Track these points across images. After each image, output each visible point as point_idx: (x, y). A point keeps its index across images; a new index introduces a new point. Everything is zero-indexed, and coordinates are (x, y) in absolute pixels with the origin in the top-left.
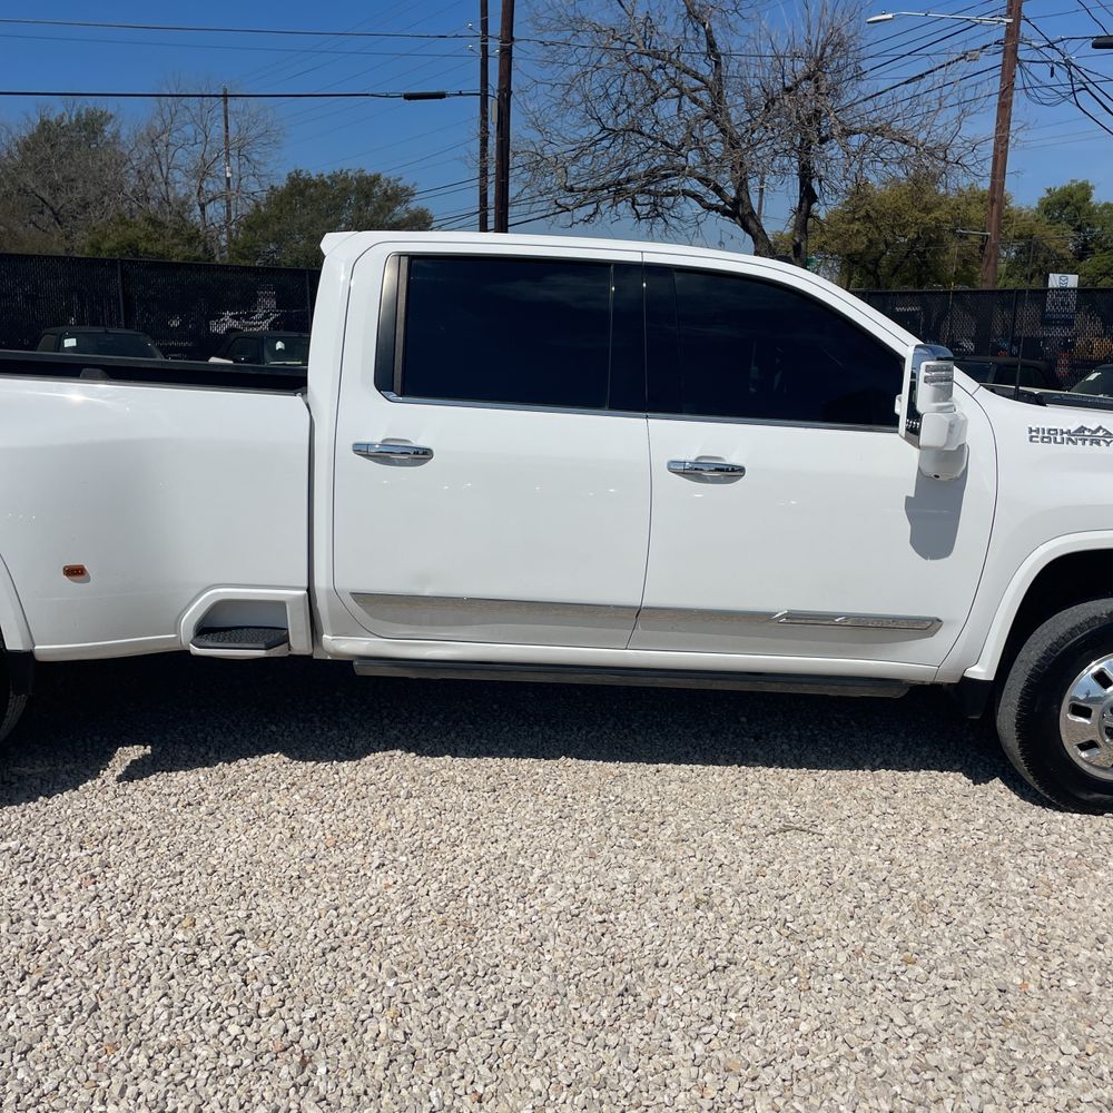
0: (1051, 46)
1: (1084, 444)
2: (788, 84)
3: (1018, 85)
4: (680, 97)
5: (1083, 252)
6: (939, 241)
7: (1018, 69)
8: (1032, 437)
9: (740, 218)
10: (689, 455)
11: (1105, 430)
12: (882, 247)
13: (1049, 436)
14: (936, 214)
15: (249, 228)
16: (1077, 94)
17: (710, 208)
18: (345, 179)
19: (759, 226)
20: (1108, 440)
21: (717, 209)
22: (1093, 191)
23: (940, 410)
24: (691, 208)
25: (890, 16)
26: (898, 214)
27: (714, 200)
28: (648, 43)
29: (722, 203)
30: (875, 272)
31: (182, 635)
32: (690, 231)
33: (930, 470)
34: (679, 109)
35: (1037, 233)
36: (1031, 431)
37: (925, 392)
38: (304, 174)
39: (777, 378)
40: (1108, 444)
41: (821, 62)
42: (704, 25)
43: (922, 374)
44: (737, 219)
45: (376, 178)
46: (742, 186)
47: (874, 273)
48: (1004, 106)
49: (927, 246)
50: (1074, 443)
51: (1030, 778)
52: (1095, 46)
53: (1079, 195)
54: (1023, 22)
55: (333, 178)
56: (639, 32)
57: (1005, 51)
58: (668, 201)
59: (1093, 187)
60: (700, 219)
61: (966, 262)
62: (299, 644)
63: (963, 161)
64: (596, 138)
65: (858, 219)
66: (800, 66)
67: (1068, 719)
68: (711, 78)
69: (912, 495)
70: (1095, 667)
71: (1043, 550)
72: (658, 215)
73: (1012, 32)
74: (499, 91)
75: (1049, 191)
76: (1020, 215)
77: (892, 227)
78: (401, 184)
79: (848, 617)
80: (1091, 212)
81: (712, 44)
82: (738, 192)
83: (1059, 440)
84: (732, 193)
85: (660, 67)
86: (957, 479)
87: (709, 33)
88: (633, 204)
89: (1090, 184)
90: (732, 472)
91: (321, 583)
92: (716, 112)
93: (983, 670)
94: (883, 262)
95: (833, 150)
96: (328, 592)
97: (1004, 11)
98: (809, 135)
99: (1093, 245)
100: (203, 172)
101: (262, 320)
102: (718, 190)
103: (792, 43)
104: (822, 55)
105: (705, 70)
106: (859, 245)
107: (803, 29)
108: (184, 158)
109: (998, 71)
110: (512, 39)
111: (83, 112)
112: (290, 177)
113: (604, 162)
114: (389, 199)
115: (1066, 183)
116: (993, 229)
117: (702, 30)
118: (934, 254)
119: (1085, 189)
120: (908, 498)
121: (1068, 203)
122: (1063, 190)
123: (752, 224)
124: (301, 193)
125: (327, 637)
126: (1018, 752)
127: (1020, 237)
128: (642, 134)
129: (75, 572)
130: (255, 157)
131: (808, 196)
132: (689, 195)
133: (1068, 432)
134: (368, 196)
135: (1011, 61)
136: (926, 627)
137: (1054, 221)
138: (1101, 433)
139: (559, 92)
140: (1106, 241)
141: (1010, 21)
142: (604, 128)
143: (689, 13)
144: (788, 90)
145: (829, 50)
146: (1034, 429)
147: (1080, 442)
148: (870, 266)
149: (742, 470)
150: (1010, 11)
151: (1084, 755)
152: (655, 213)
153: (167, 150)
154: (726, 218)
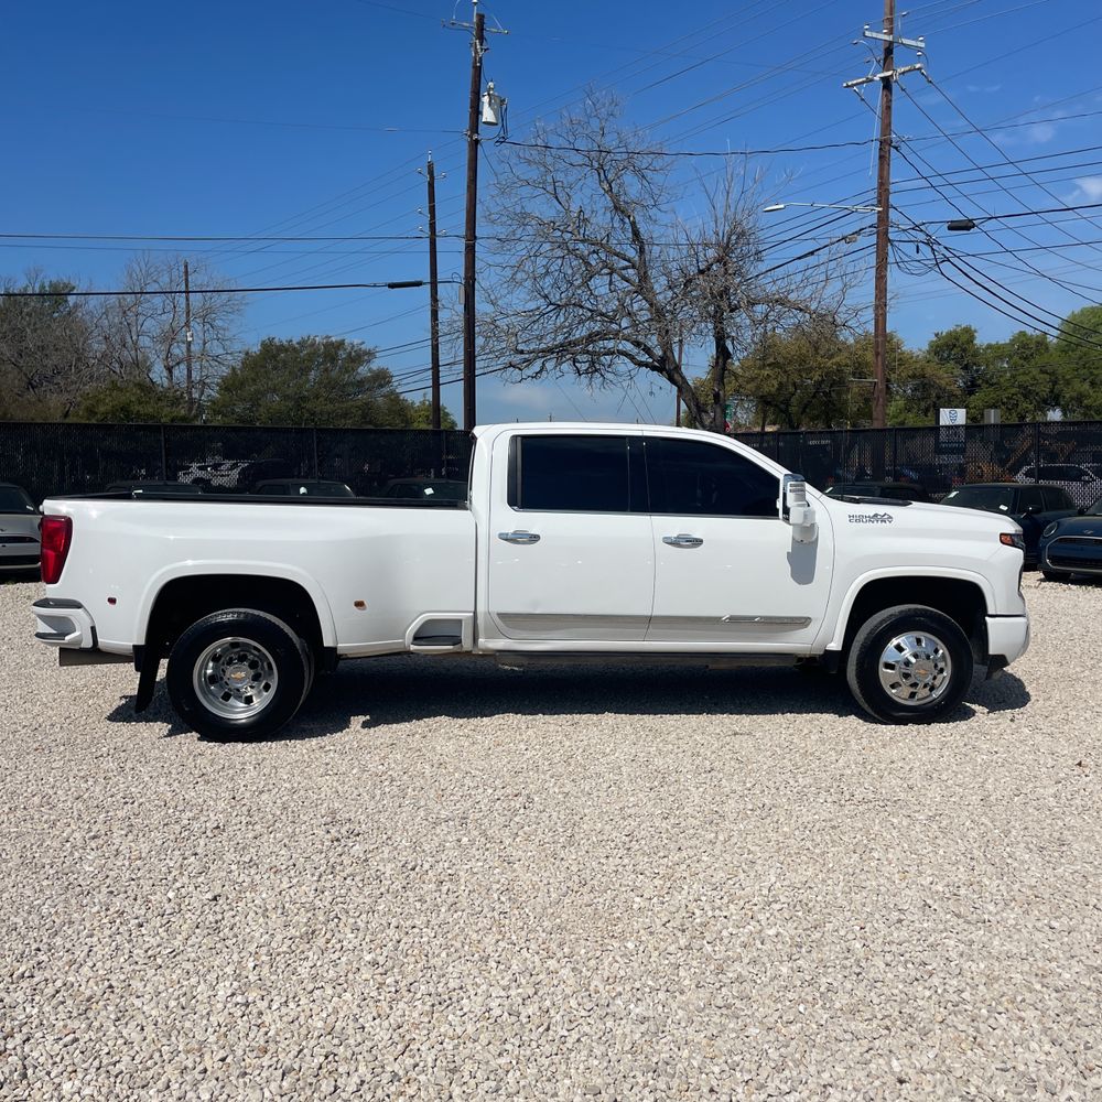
0: (916, 227)
1: (878, 523)
2: (702, 266)
3: (891, 259)
4: (611, 274)
5: (972, 388)
6: (841, 382)
7: (890, 247)
8: (851, 519)
9: (667, 372)
10: (674, 534)
11: (888, 515)
12: (791, 389)
13: (859, 519)
14: (837, 359)
15: (227, 389)
16: (941, 265)
17: (641, 364)
18: (313, 345)
19: (683, 378)
20: (890, 520)
21: (647, 365)
22: (976, 334)
23: (799, 506)
24: (623, 365)
25: (782, 206)
26: (803, 360)
27: (644, 358)
28: (582, 231)
29: (651, 361)
30: (787, 410)
31: (406, 641)
32: (625, 384)
33: (798, 538)
34: (611, 283)
35: (929, 372)
36: (850, 516)
37: (791, 497)
38: (276, 340)
39: (714, 496)
40: (890, 522)
41: (726, 249)
42: (629, 217)
43: (789, 488)
44: (664, 373)
45: (342, 343)
46: (667, 347)
47: (785, 411)
48: (881, 279)
49: (831, 386)
50: (872, 522)
51: (866, 706)
52: (950, 228)
53: (964, 338)
54: (891, 210)
55: (302, 344)
56: (574, 223)
57: (878, 233)
58: (606, 359)
59: (975, 331)
60: (633, 373)
61: (867, 401)
62: (467, 644)
63: (849, 323)
64: (544, 312)
65: (769, 365)
66: (711, 253)
67: (883, 670)
68: (637, 258)
69: (791, 552)
70: (895, 642)
71: (861, 578)
72: (596, 370)
73: (883, 219)
74: (464, 278)
75: (937, 335)
76: (912, 358)
77: (799, 371)
78: (363, 347)
79: (761, 617)
80: (975, 354)
81: (636, 233)
82: (664, 352)
83: (864, 521)
84: (659, 352)
85: (594, 252)
87: (633, 224)
88: (574, 362)
89: (973, 329)
90: (697, 542)
91: (481, 609)
92: (643, 287)
93: (836, 645)
94: (794, 400)
95: (742, 318)
96: (485, 613)
97: (875, 201)
98: (720, 308)
99: (980, 381)
100: (171, 339)
101: (231, 469)
102: (648, 351)
103: (703, 234)
104: (728, 243)
105: (632, 253)
106: (771, 387)
107: (713, 224)
108: (155, 325)
109: (874, 249)
110: (475, 238)
111: (47, 284)
112: (263, 344)
113: (551, 329)
114: (353, 361)
115: (952, 328)
116: (879, 376)
117: (627, 220)
118: (839, 394)
119: (969, 333)
120: (788, 553)
121: (955, 346)
122: (950, 334)
123: (676, 376)
124: (274, 357)
125: (481, 641)
126: (858, 691)
127: (914, 377)
128: (582, 307)
129: (359, 604)
130: (218, 323)
131: (723, 354)
132: (622, 354)
133: (869, 516)
134: (333, 359)
135: (883, 241)
136: (803, 622)
137: (944, 361)
138: (886, 517)
139: (508, 273)
140: (992, 377)
141: (880, 209)
142: (550, 303)
143: (616, 208)
144: (701, 272)
145: (734, 237)
146: (852, 515)
147: (875, 522)
148: (782, 406)
149: (702, 541)
150: (879, 202)
151: (894, 691)
152: (593, 369)
153: (137, 320)
154: (655, 372)
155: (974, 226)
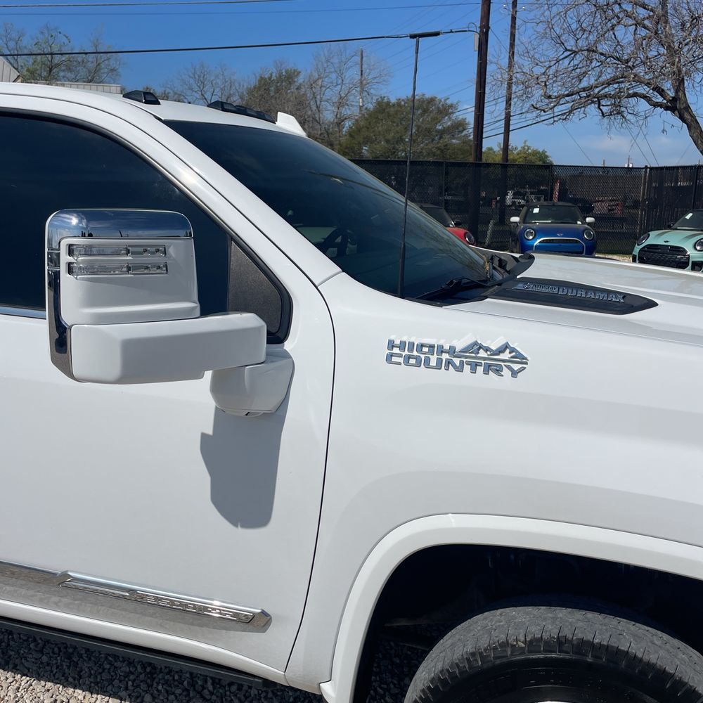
1: (474, 371)
4: (635, 25)
8: (392, 355)
9: (678, 112)
11: (513, 350)
13: (418, 355)
17: (656, 105)
20: (516, 367)
21: (660, 105)
24: (643, 105)
27: (660, 99)
29: (665, 101)
34: (635, 33)
36: (391, 345)
40: (514, 374)
44: (676, 112)
45: (433, 100)
46: (679, 87)
50: (460, 369)
64: (560, 58)
69: (210, 431)
72: (619, 112)
74: (480, 27)
78: (448, 102)
82: (677, 92)
83: (433, 363)
84: (671, 94)
86: (267, 415)
88: (599, 105)
100: (341, 103)
102: (661, 92)
108: (331, 94)
114: (440, 112)
120: (204, 436)
123: (687, 116)
124: (384, 111)
128: (595, 52)
130: (372, 91)
132: (640, 97)
133: (452, 351)
138: (506, 355)
142: (566, 50)
146: (397, 342)
147: (467, 368)
153: (321, 91)
154: (669, 112)
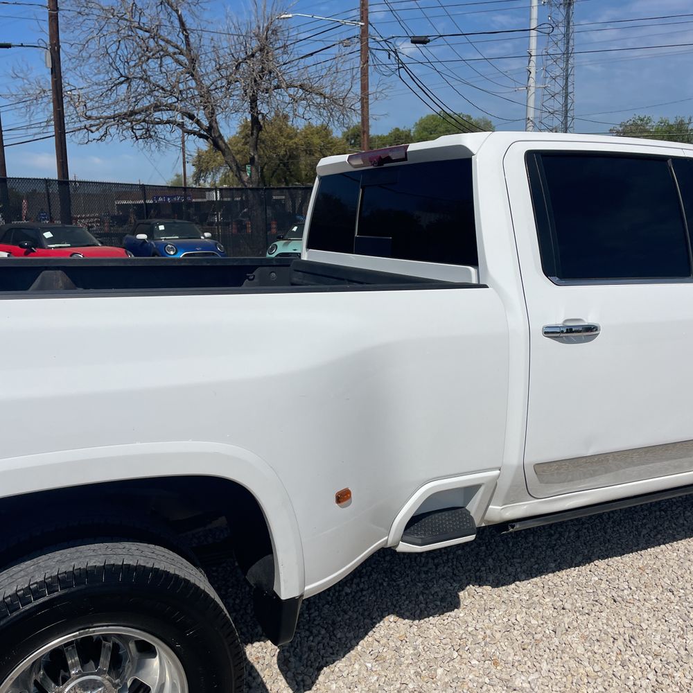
2: (249, 52)
3: (370, 63)
7: (370, 53)
9: (212, 140)
14: (296, 140)
17: (189, 132)
21: (195, 133)
25: (290, 16)
27: (195, 128)
34: (161, 65)
42: (176, 11)
44: (210, 140)
52: (413, 42)
54: (369, 25)
57: (361, 42)
63: (354, 107)
68: (184, 47)
72: (150, 136)
73: (364, 31)
74: (51, 45)
81: (182, 24)
82: (210, 122)
84: (205, 123)
87: (180, 18)
88: (133, 129)
91: (513, 460)
92: (193, 70)
96: (517, 468)
97: (359, 18)
102: (198, 122)
104: (267, 36)
109: (359, 54)
110: (58, 8)
117: (175, 14)
123: (221, 142)
125: (495, 508)
129: (343, 497)
131: (256, 127)
135: (365, 51)
141: (363, 24)
142: (122, 76)
150: (362, 18)
152: (148, 135)
154: (202, 139)
155: (429, 41)
